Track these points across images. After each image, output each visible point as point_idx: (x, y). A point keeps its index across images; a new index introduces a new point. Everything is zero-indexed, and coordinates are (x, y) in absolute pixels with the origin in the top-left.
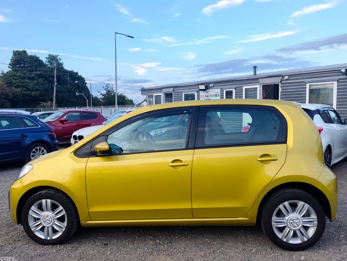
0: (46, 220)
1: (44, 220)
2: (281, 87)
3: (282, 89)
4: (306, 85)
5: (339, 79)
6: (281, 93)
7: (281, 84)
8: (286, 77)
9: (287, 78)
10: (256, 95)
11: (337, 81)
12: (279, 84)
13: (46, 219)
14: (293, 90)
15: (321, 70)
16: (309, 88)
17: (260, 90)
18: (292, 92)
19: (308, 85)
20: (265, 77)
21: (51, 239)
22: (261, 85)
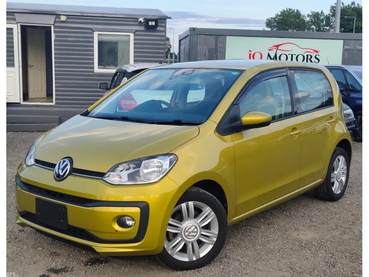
0: (190, 233)
1: (187, 234)
2: (55, 32)
3: (56, 36)
4: (93, 34)
5: (137, 31)
6: (55, 41)
7: (54, 27)
8: (63, 18)
9: (64, 20)
10: (12, 40)
11: (134, 33)
12: (50, 27)
13: (189, 231)
14: (74, 39)
15: (113, 14)
16: (98, 39)
17: (18, 33)
18: (72, 41)
19: (96, 34)
20: (27, 11)
21: (198, 258)
22: (19, 24)
